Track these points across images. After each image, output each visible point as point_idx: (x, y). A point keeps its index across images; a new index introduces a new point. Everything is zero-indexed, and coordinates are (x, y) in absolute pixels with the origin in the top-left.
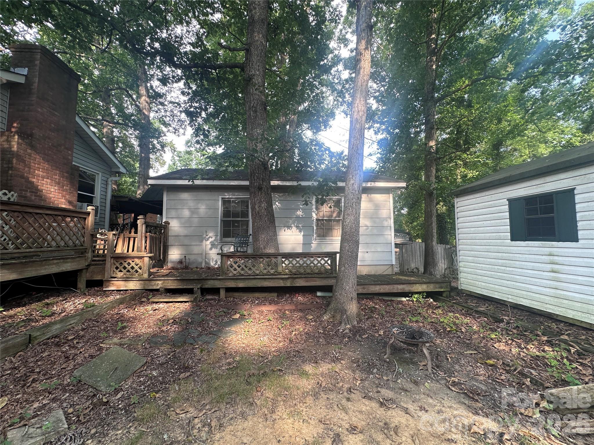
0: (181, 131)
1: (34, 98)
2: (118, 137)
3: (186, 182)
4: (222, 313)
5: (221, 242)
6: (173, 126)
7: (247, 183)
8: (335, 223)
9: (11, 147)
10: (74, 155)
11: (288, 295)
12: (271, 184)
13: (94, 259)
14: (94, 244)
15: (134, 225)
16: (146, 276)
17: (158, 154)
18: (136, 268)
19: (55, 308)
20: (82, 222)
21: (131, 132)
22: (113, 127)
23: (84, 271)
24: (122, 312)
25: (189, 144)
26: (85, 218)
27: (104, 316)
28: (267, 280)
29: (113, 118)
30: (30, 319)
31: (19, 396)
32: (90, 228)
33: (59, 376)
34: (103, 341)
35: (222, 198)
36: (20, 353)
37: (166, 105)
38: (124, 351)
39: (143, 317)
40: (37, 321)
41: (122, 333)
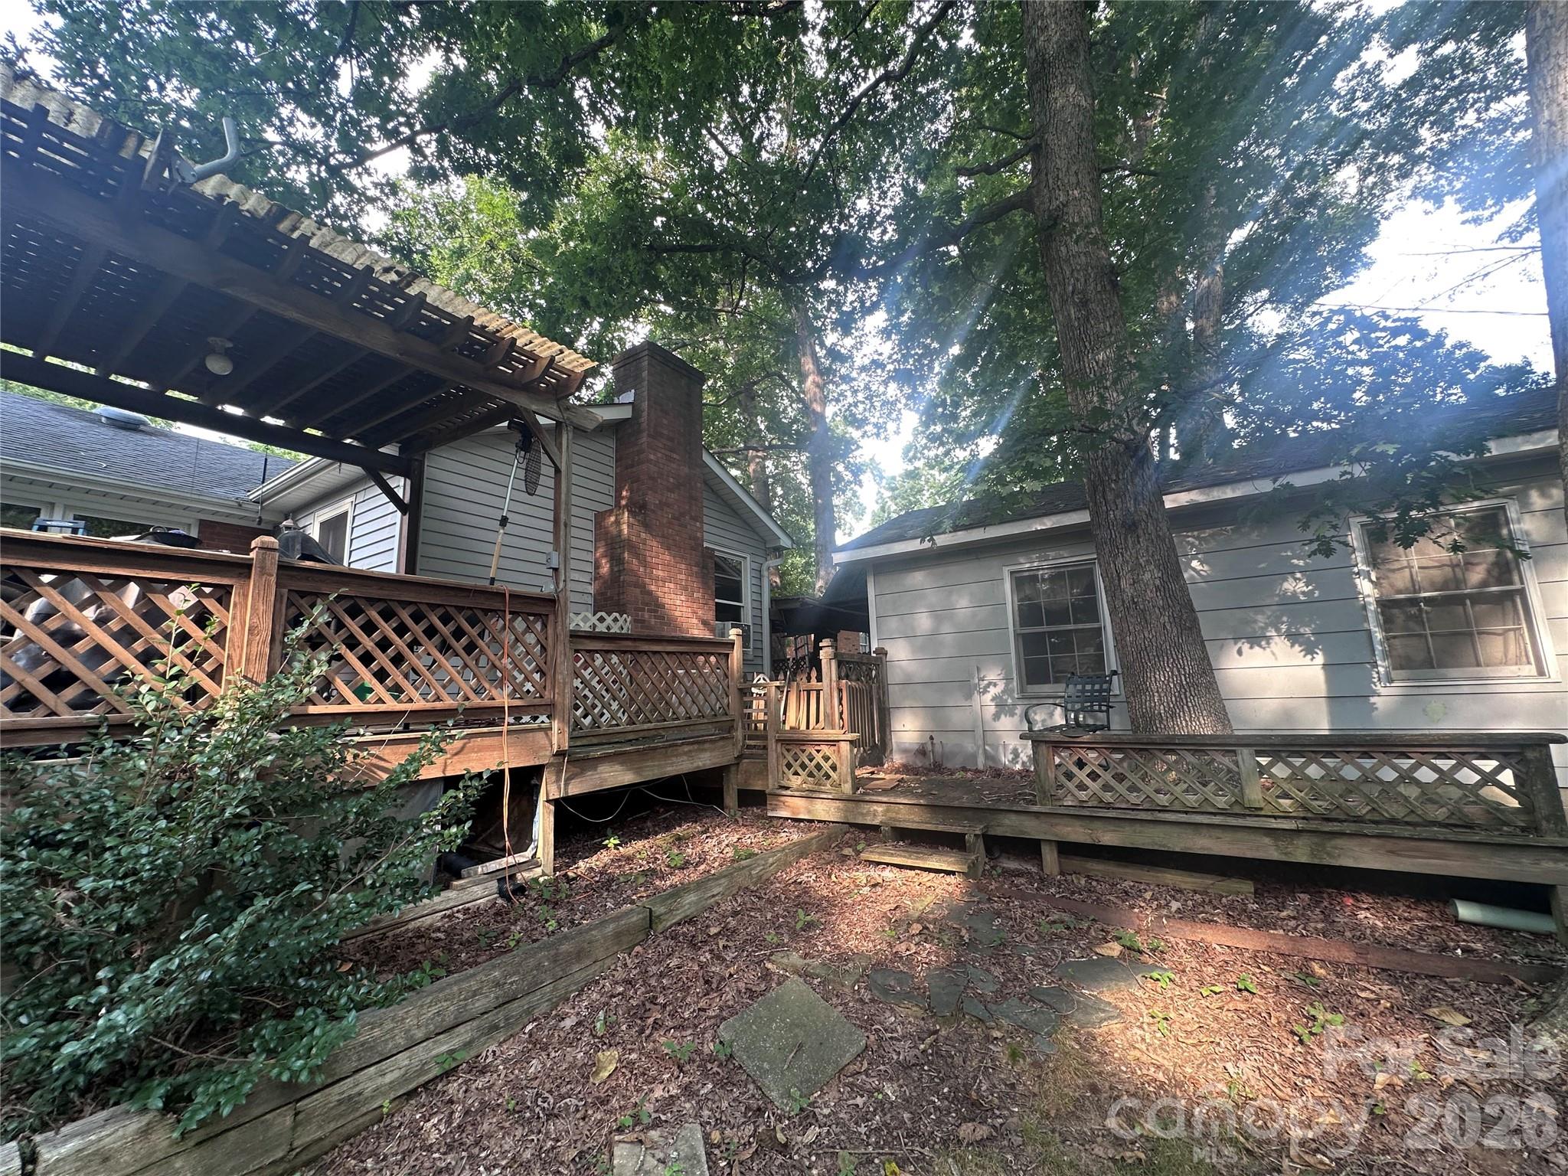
0: (891, 426)
1: (644, 439)
2: (773, 477)
3: (914, 545)
4: (1059, 929)
5: (1023, 698)
6: (873, 420)
7: (1082, 517)
8: (1482, 608)
9: (620, 531)
10: (706, 527)
11: (1306, 897)
12: (1168, 505)
13: (748, 742)
14: (748, 711)
15: (816, 663)
16: (847, 788)
17: (849, 494)
18: (826, 766)
19: (689, 851)
20: (724, 664)
21: (794, 459)
22: (764, 458)
23: (733, 769)
24: (803, 878)
25: (911, 454)
26: (727, 655)
27: (772, 883)
28: (1204, 831)
29: (762, 439)
30: (654, 870)
31: (634, 1056)
32: (736, 675)
33: (696, 1026)
34: (771, 954)
35: (1012, 573)
36: (638, 948)
37: (854, 379)
38: (815, 996)
39: (849, 901)
40: (662, 878)
41: (808, 940)
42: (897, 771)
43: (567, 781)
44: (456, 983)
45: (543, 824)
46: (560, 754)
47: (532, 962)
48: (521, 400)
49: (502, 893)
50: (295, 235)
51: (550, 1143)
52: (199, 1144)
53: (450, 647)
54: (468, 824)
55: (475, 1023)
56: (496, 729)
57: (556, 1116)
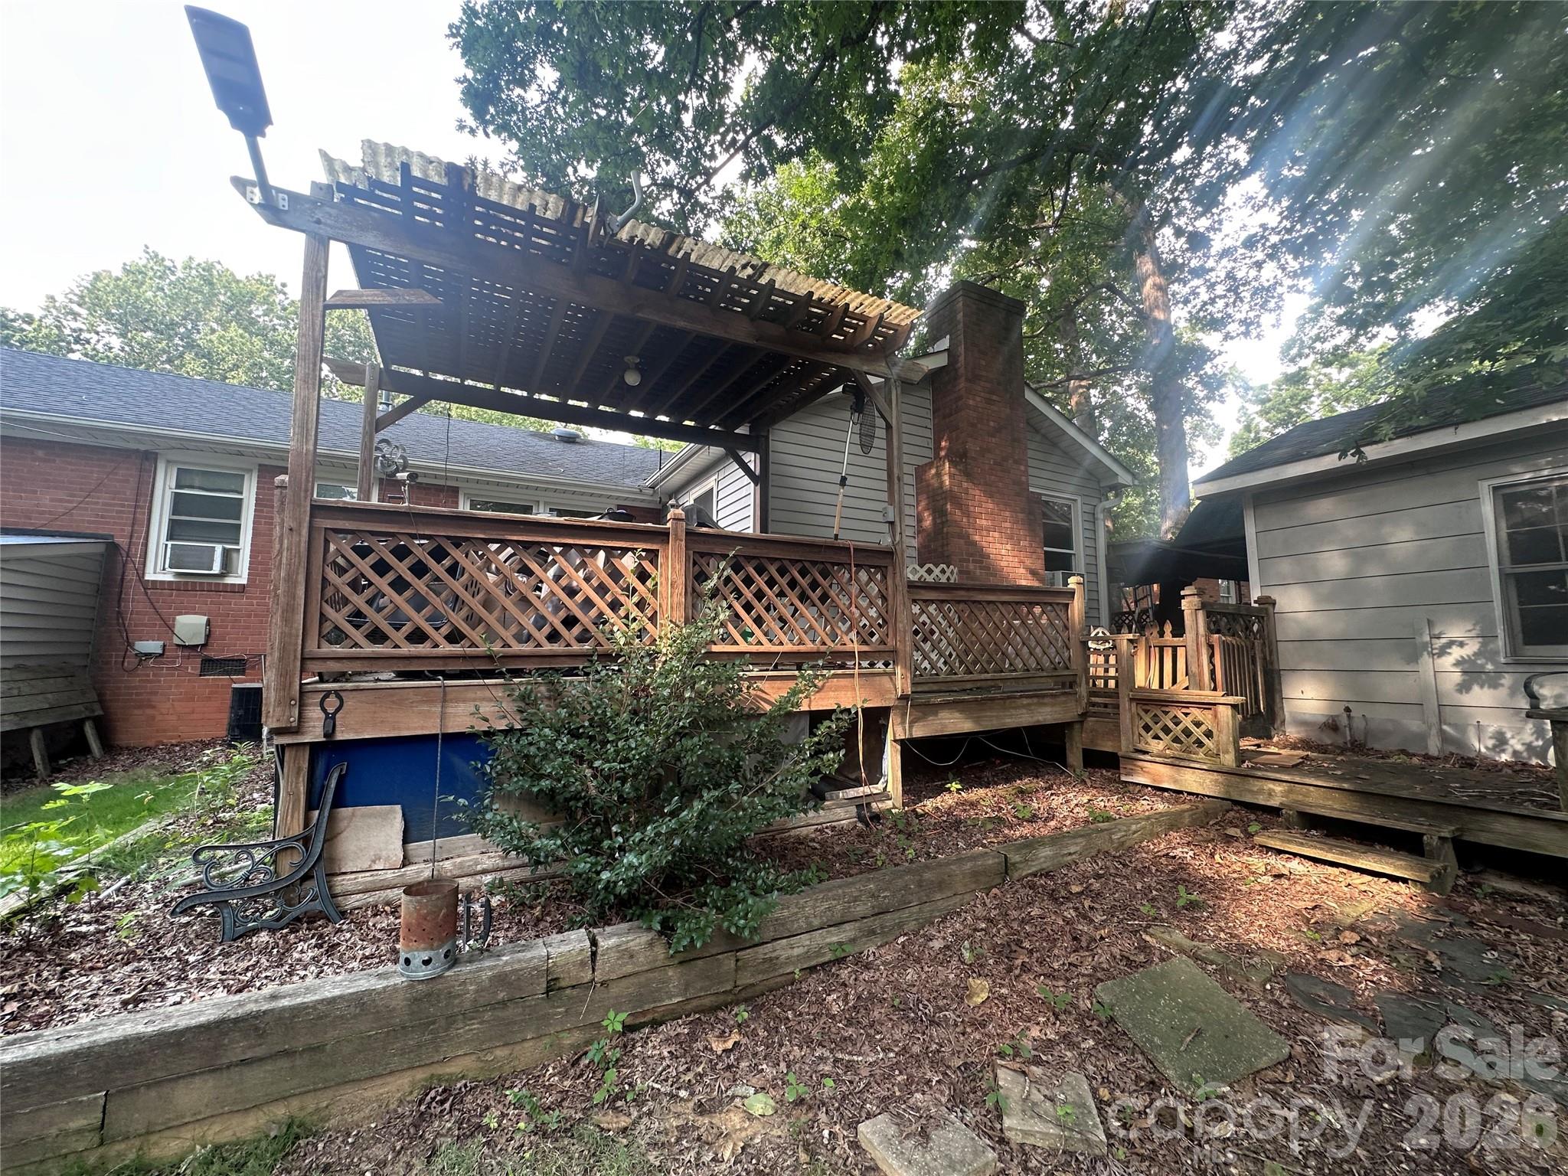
1: (962, 384)
2: (1102, 406)
5: (1518, 663)
6: (1238, 316)
9: (942, 483)
10: (1031, 471)
13: (1094, 699)
14: (1086, 665)
15: (1174, 614)
16: (1229, 759)
18: (1198, 732)
19: (1035, 805)
20: (1062, 615)
21: (1126, 382)
22: (1088, 388)
23: (1077, 726)
24: (1178, 852)
25: (1294, 351)
26: (1067, 605)
27: (1137, 852)
29: (1088, 365)
30: (1000, 818)
31: (1004, 991)
32: (1077, 626)
33: (1068, 980)
34: (1149, 926)
35: (1496, 489)
36: (995, 891)
37: (1212, 269)
38: (1212, 983)
39: (1243, 888)
40: (1011, 827)
41: (1193, 920)
42: (1294, 747)
43: (912, 723)
44: (840, 887)
45: (891, 761)
46: (904, 698)
47: (900, 883)
48: (853, 363)
49: (861, 818)
50: (679, 256)
51: (934, 1046)
52: (681, 963)
53: (808, 598)
54: (842, 752)
55: (857, 924)
56: (848, 672)
57: (938, 1025)
